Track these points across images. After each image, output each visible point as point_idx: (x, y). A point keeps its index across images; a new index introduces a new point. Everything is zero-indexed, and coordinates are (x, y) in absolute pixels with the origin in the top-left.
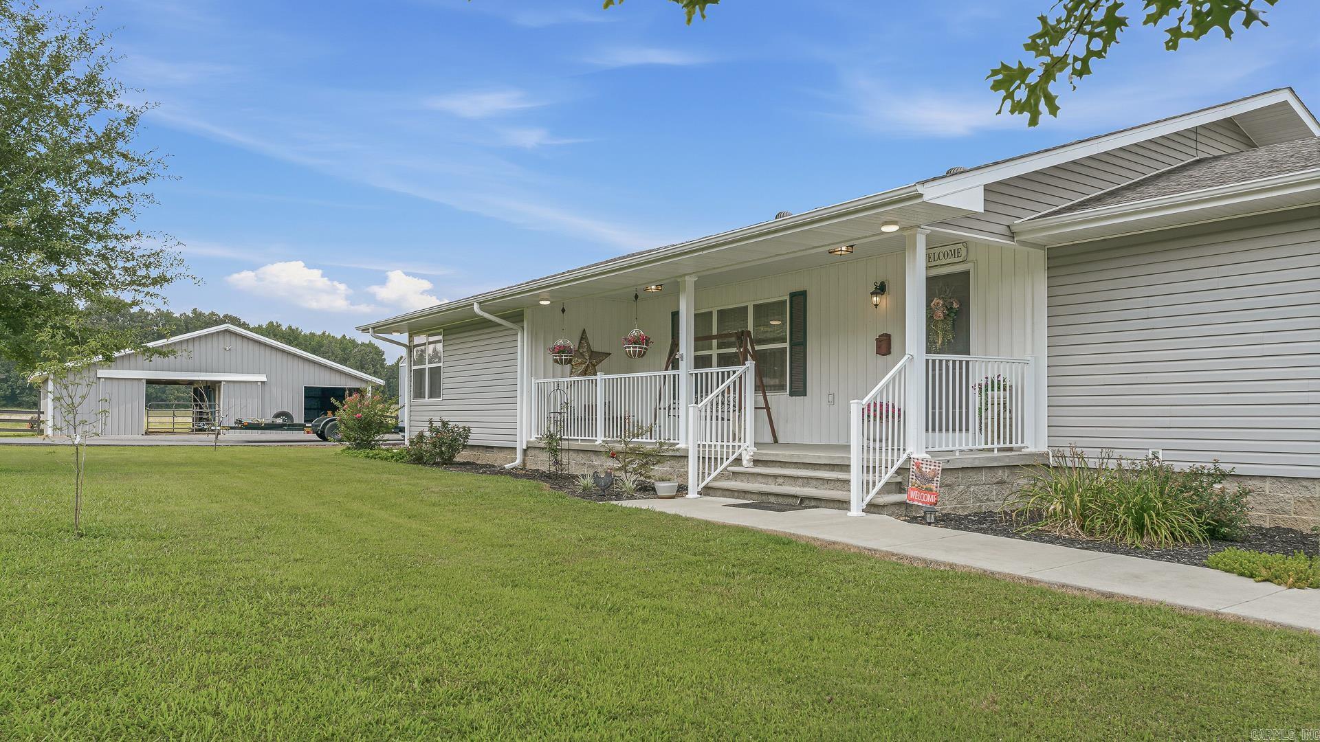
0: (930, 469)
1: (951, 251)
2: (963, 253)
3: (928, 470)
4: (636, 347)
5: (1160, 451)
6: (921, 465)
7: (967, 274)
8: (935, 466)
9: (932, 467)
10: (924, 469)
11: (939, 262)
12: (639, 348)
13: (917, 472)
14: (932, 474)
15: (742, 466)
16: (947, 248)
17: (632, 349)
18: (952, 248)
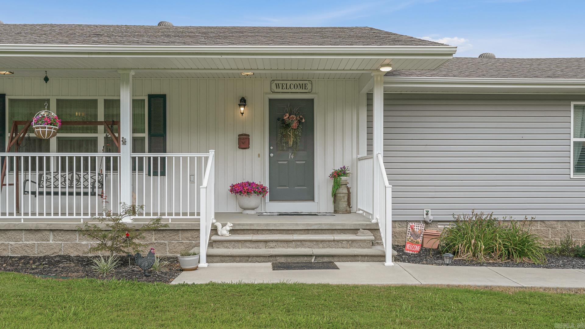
0: (418, 229)
1: (300, 84)
2: (309, 86)
3: (417, 230)
4: (51, 128)
5: (430, 210)
6: (414, 227)
7: (312, 101)
8: (421, 227)
9: (420, 228)
10: (415, 230)
11: (290, 90)
12: (48, 128)
13: (412, 232)
14: (420, 232)
15: (218, 235)
16: (298, 82)
17: (47, 129)
18: (301, 82)
